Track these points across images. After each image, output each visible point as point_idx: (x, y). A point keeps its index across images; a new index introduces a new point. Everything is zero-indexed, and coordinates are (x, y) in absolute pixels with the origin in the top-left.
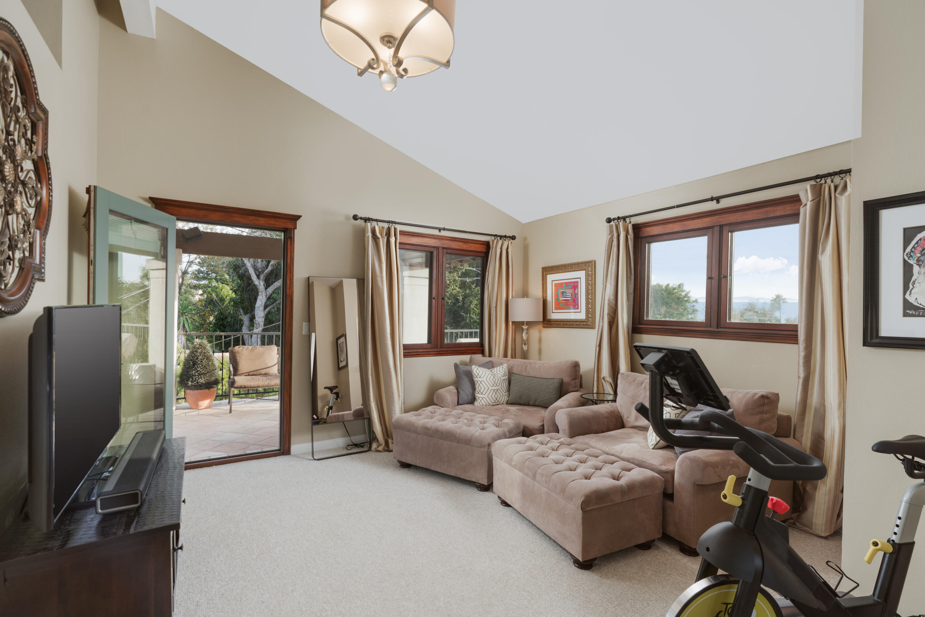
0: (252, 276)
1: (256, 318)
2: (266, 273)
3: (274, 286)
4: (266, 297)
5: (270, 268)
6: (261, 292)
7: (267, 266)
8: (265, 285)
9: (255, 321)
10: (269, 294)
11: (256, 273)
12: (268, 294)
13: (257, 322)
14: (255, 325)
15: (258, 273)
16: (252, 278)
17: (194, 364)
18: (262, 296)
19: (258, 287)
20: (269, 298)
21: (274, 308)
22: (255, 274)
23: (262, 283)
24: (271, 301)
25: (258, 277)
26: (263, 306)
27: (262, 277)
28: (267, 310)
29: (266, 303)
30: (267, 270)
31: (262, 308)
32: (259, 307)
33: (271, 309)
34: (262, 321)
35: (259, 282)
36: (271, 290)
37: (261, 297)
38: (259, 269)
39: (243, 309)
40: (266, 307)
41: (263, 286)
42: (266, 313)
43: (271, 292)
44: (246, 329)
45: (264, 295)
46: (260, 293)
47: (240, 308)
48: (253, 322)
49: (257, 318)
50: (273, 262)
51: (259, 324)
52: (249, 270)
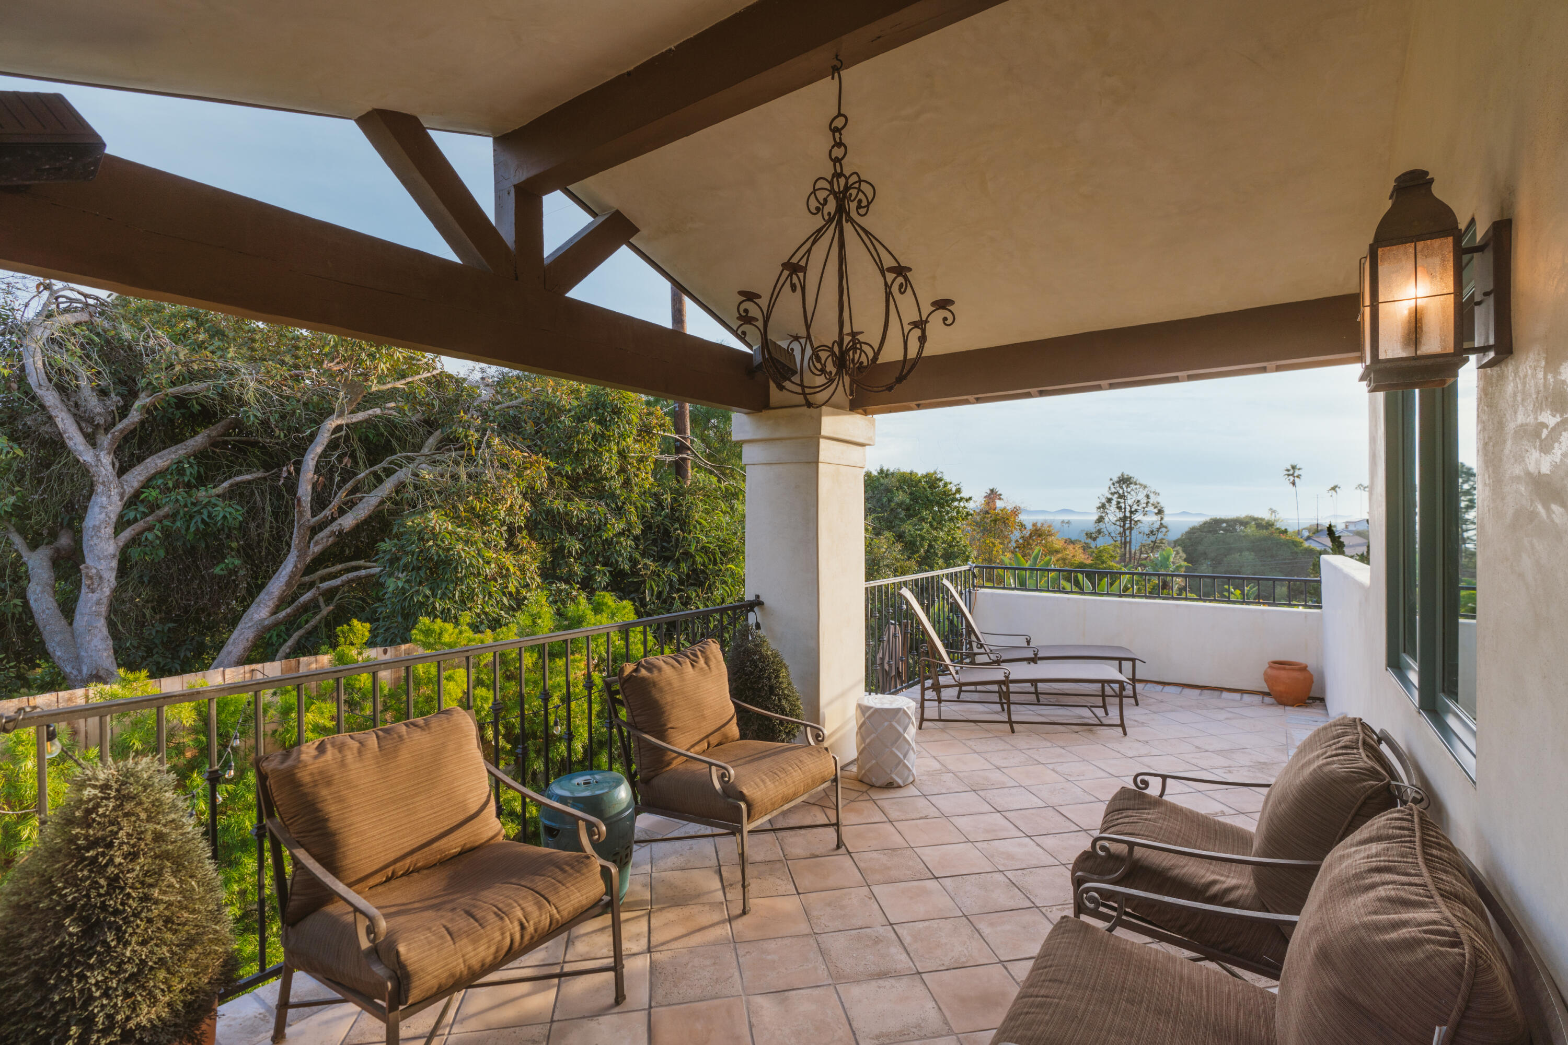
0: (69, 438)
1: (87, 560)
2: (122, 431)
3: (147, 468)
4: (122, 499)
5: (134, 416)
6: (103, 483)
7: (124, 412)
8: (117, 465)
9: (87, 568)
10: (132, 491)
11: (81, 429)
12: (129, 491)
13: (94, 571)
14: (85, 582)
15: (90, 430)
16: (70, 444)
17: (91, 929)
18: (109, 497)
19: (92, 470)
20: (133, 501)
21: (150, 529)
22: (79, 433)
23: (106, 459)
24: (142, 509)
25: (91, 440)
26: (113, 525)
27: (106, 440)
28: (127, 534)
29: (121, 516)
30: (126, 422)
31: (110, 530)
32: (97, 529)
33: (142, 533)
34: (112, 569)
35: (97, 456)
36: (136, 477)
37: (104, 499)
38: (97, 418)
39: (20, 533)
40: (121, 524)
41: (110, 468)
42: (121, 544)
43: (136, 485)
44: (42, 592)
45: (114, 492)
46: (100, 488)
47: (12, 529)
48: (79, 571)
49: (89, 561)
50: (148, 400)
51: (101, 578)
52: (58, 421)
